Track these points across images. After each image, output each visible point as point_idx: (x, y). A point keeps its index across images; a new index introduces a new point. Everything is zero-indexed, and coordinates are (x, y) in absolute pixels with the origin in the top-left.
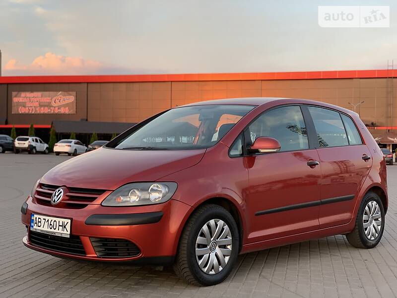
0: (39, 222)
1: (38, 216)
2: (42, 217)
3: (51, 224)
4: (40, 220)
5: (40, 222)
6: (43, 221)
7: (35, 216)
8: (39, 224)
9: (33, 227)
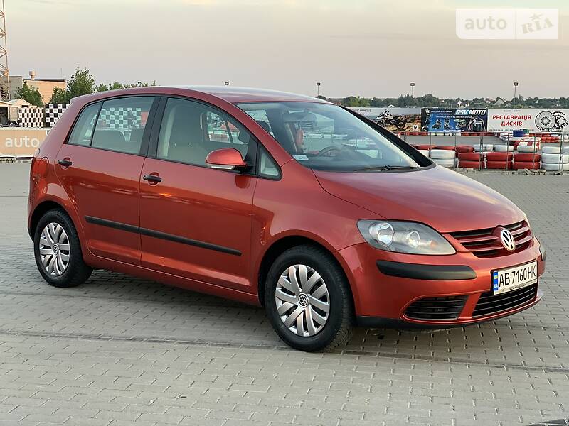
0: (506, 279)
1: (503, 272)
2: (510, 271)
3: (521, 275)
4: (507, 276)
5: (508, 278)
6: (511, 275)
7: (500, 273)
8: (507, 281)
9: (497, 289)
